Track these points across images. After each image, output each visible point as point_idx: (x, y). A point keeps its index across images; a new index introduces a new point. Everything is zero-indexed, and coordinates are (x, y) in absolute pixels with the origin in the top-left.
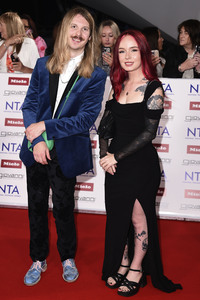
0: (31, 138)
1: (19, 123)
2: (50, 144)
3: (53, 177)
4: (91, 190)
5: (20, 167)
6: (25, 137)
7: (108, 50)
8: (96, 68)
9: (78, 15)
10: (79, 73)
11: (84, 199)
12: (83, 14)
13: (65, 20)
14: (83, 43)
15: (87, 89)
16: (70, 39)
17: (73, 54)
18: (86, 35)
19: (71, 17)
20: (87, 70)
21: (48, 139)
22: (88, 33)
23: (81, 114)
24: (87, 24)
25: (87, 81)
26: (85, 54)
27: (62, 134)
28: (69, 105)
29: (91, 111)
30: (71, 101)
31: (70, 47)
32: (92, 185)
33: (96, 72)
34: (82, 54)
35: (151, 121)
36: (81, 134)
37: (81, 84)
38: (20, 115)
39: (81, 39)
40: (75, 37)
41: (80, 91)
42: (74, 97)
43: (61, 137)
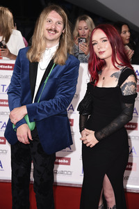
0: (14, 121)
1: (5, 103)
2: (31, 125)
3: (34, 153)
4: (69, 164)
5: (4, 143)
6: (10, 120)
7: (84, 40)
8: (69, 56)
9: (53, 11)
10: (55, 61)
11: (62, 172)
12: (57, 10)
13: (42, 16)
14: (58, 35)
15: (62, 74)
16: (47, 32)
17: (48, 45)
18: (60, 28)
19: (47, 13)
20: (61, 58)
21: (30, 121)
22: (62, 26)
23: (58, 97)
24: (61, 19)
25: (62, 68)
26: (60, 44)
27: (42, 116)
28: (47, 89)
29: (67, 93)
30: (49, 86)
31: (46, 39)
32: (69, 159)
33: (69, 60)
34: (58, 45)
35: (127, 105)
36: (59, 115)
37: (57, 70)
38: (6, 97)
39: (56, 31)
40: (51, 30)
41: (56, 76)
42: (51, 82)
43: (41, 119)
